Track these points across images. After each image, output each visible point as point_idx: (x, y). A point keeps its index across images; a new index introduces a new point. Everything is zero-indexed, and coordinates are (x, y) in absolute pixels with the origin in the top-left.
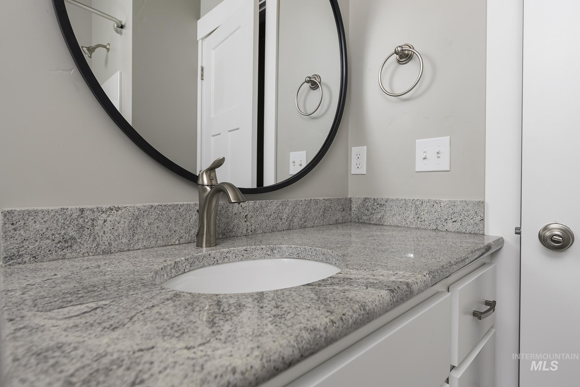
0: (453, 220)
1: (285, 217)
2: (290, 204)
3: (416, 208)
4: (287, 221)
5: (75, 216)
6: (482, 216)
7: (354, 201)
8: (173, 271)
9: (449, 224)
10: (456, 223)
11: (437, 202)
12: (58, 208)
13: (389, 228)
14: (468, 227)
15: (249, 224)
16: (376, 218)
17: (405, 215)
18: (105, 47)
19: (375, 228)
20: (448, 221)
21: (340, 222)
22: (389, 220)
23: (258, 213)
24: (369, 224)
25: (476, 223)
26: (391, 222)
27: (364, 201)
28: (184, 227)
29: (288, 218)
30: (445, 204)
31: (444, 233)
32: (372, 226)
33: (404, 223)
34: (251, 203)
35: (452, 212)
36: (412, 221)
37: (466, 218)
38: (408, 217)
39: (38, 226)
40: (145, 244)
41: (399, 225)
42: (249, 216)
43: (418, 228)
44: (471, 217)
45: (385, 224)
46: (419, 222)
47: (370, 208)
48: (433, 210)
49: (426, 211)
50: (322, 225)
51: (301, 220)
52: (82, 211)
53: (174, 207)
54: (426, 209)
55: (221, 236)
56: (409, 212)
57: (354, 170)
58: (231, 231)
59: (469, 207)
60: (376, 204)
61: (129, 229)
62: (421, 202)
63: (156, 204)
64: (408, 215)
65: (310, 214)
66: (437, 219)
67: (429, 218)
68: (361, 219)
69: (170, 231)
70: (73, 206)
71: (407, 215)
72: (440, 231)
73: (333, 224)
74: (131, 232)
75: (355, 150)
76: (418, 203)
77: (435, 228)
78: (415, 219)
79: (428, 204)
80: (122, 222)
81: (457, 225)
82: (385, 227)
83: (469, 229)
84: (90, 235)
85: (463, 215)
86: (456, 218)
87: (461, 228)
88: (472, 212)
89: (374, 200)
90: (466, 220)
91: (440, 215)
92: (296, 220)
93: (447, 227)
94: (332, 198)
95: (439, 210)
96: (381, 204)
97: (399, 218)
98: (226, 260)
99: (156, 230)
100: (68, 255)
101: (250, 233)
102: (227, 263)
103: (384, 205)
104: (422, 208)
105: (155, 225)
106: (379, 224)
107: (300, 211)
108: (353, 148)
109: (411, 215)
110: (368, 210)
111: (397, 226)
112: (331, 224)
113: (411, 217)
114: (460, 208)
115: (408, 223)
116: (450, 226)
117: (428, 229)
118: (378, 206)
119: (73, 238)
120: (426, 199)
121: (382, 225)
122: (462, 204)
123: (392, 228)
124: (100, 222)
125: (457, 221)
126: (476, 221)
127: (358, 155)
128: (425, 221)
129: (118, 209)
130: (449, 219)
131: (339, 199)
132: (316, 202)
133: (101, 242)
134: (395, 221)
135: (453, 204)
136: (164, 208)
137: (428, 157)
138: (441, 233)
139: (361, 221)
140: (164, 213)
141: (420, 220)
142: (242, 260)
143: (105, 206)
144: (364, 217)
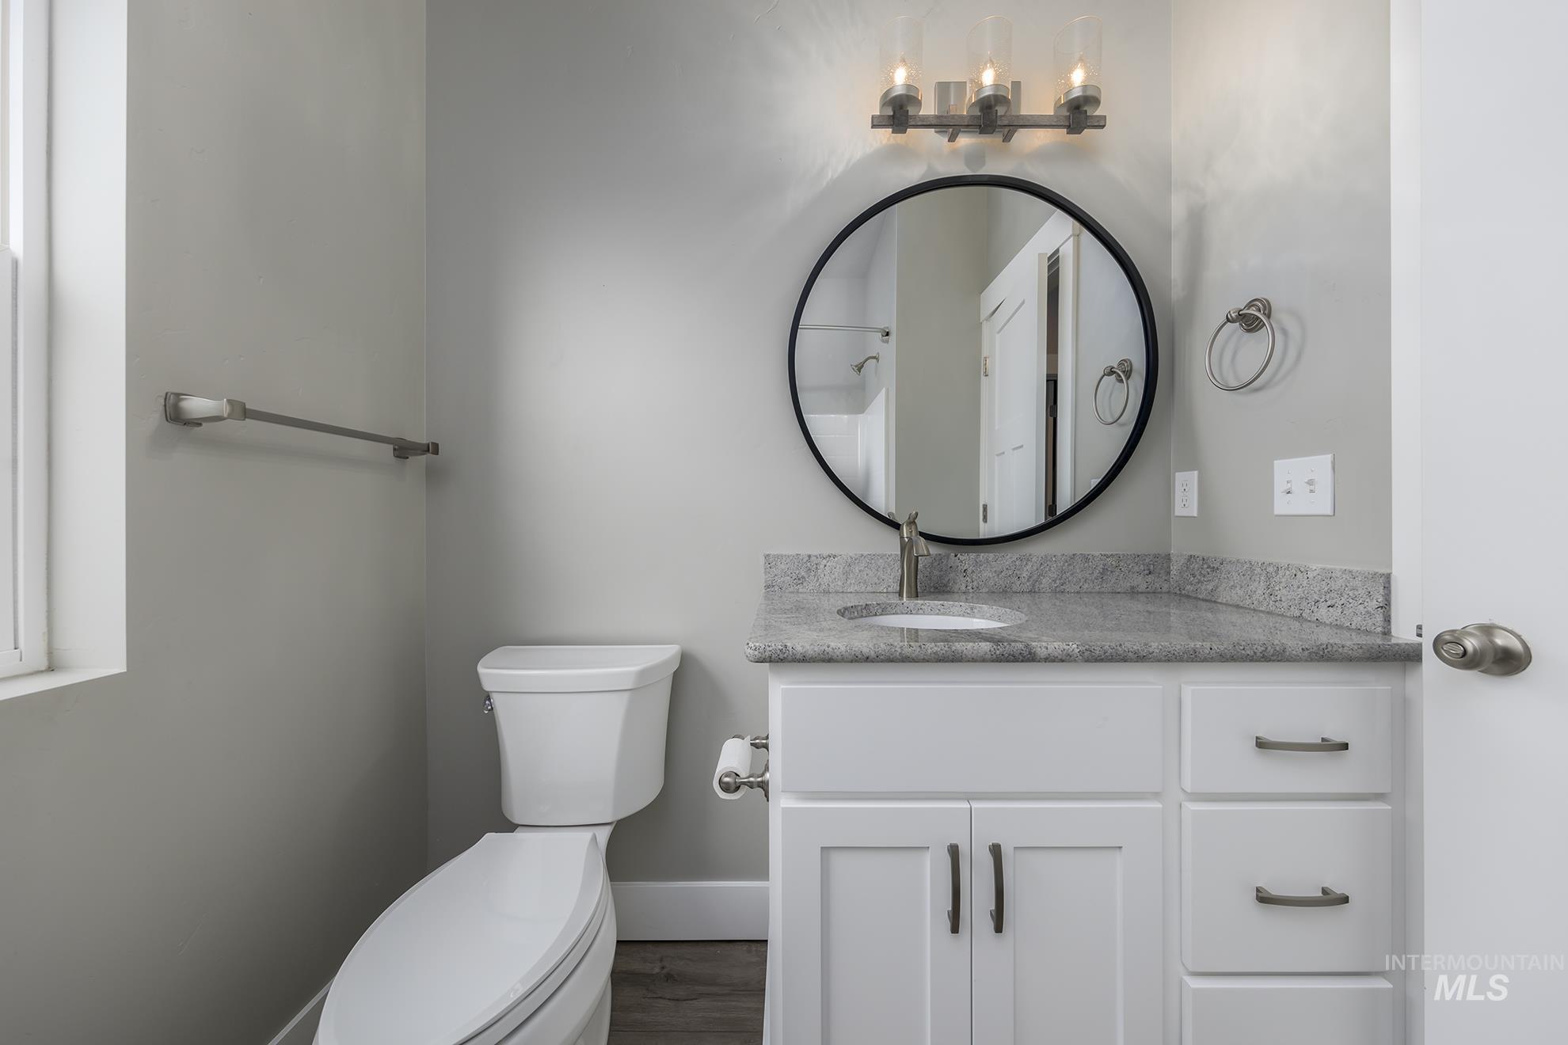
0: (1329, 603)
1: (1024, 575)
2: (1034, 559)
3: (1268, 577)
4: (1028, 580)
5: (805, 560)
6: (1379, 600)
7: (1174, 559)
8: (864, 611)
9: (1321, 610)
10: (1334, 608)
11: (1302, 570)
12: (794, 553)
13: (1224, 608)
14: (1354, 619)
15: (969, 580)
16: (1206, 590)
17: (1250, 588)
18: (874, 358)
19: (1204, 605)
20: (1321, 605)
21: (1140, 590)
22: (1224, 596)
23: (982, 568)
24: (1195, 598)
25: (1368, 612)
26: (1228, 598)
27: (1189, 560)
28: (892, 577)
29: (1030, 577)
30: (1315, 573)
31: (1314, 625)
32: (1200, 602)
33: (1248, 602)
34: (972, 556)
35: (1326, 589)
36: (1261, 599)
37: (1351, 601)
38: (1255, 592)
39: (783, 566)
40: (856, 588)
41: (1241, 604)
42: (969, 571)
43: (1270, 613)
44: (1361, 601)
45: (1220, 601)
46: (1271, 602)
47: (1197, 573)
48: (1295, 583)
49: (1283, 585)
50: (1099, 593)
51: (1055, 581)
52: (810, 556)
53: (882, 556)
54: (1283, 580)
55: (932, 590)
56: (1256, 584)
57: (1179, 511)
58: (946, 586)
59: (1357, 583)
60: (1205, 566)
61: (844, 574)
62: (1276, 568)
63: (865, 553)
64: (1254, 589)
65: (1072, 574)
66: (1301, 598)
67: (1289, 597)
68: (1184, 589)
69: (878, 579)
70: (804, 552)
71: (1252, 587)
72: (1306, 620)
73: (1125, 593)
74: (845, 576)
75: (1180, 478)
76: (1270, 569)
77: (1298, 614)
78: (1266, 595)
79: (1288, 573)
80: (838, 568)
81: (1336, 613)
82: (1219, 605)
83: (1357, 621)
84: (815, 576)
85: (1346, 596)
86: (1334, 601)
87: (1342, 620)
88: (1361, 592)
89: (1204, 559)
90: (1351, 605)
91: (1306, 592)
92: (1045, 582)
93: (1317, 615)
94: (1121, 553)
95: (1305, 584)
96: (1214, 567)
97: (1240, 592)
98: (921, 611)
99: (866, 577)
100: (800, 590)
101: (971, 591)
102: (921, 614)
103: (1218, 569)
104: (1277, 579)
105: (865, 573)
106: (1211, 601)
107: (1052, 569)
108: (1177, 474)
109: (1259, 588)
110: (1194, 576)
111: (1237, 606)
112: (1119, 593)
113: (1260, 592)
114: (1340, 582)
115: (1255, 603)
116: (1323, 613)
117: (1287, 616)
118: (1209, 570)
119: (803, 577)
120: (1283, 562)
121: (1215, 602)
122: (1344, 576)
123: (1230, 608)
124: (822, 566)
125: (1336, 605)
126: (1370, 609)
127: (1185, 485)
128: (1281, 600)
129: (835, 557)
130: (1322, 600)
131: (1138, 556)
132: (1086, 558)
133: (822, 583)
134: (1235, 595)
135: (1328, 576)
136: (872, 557)
137: (1294, 489)
138: (1309, 623)
139: (1183, 592)
140: (873, 561)
141: (1273, 599)
142: (938, 614)
143: (825, 554)
144: (1188, 587)
